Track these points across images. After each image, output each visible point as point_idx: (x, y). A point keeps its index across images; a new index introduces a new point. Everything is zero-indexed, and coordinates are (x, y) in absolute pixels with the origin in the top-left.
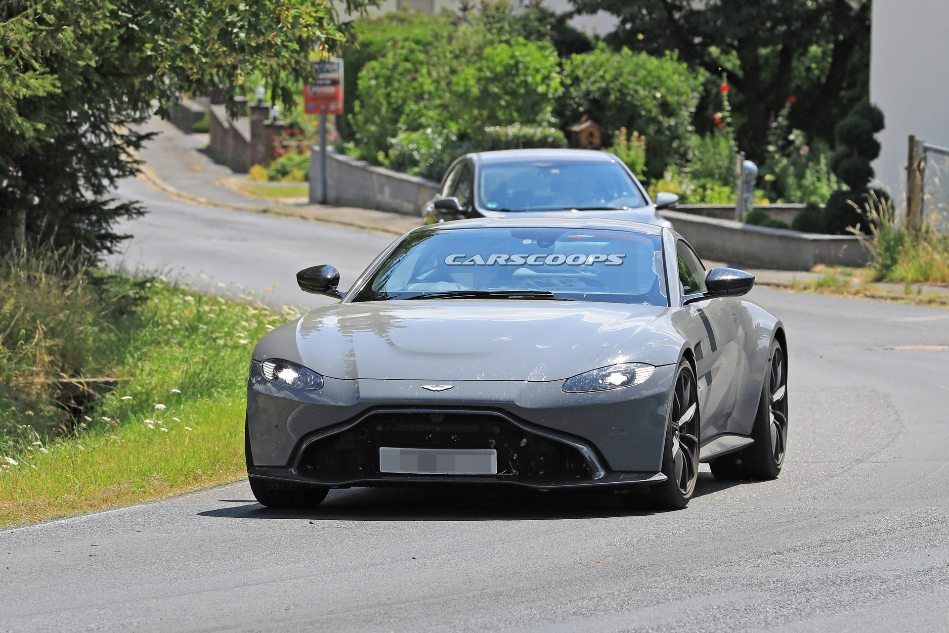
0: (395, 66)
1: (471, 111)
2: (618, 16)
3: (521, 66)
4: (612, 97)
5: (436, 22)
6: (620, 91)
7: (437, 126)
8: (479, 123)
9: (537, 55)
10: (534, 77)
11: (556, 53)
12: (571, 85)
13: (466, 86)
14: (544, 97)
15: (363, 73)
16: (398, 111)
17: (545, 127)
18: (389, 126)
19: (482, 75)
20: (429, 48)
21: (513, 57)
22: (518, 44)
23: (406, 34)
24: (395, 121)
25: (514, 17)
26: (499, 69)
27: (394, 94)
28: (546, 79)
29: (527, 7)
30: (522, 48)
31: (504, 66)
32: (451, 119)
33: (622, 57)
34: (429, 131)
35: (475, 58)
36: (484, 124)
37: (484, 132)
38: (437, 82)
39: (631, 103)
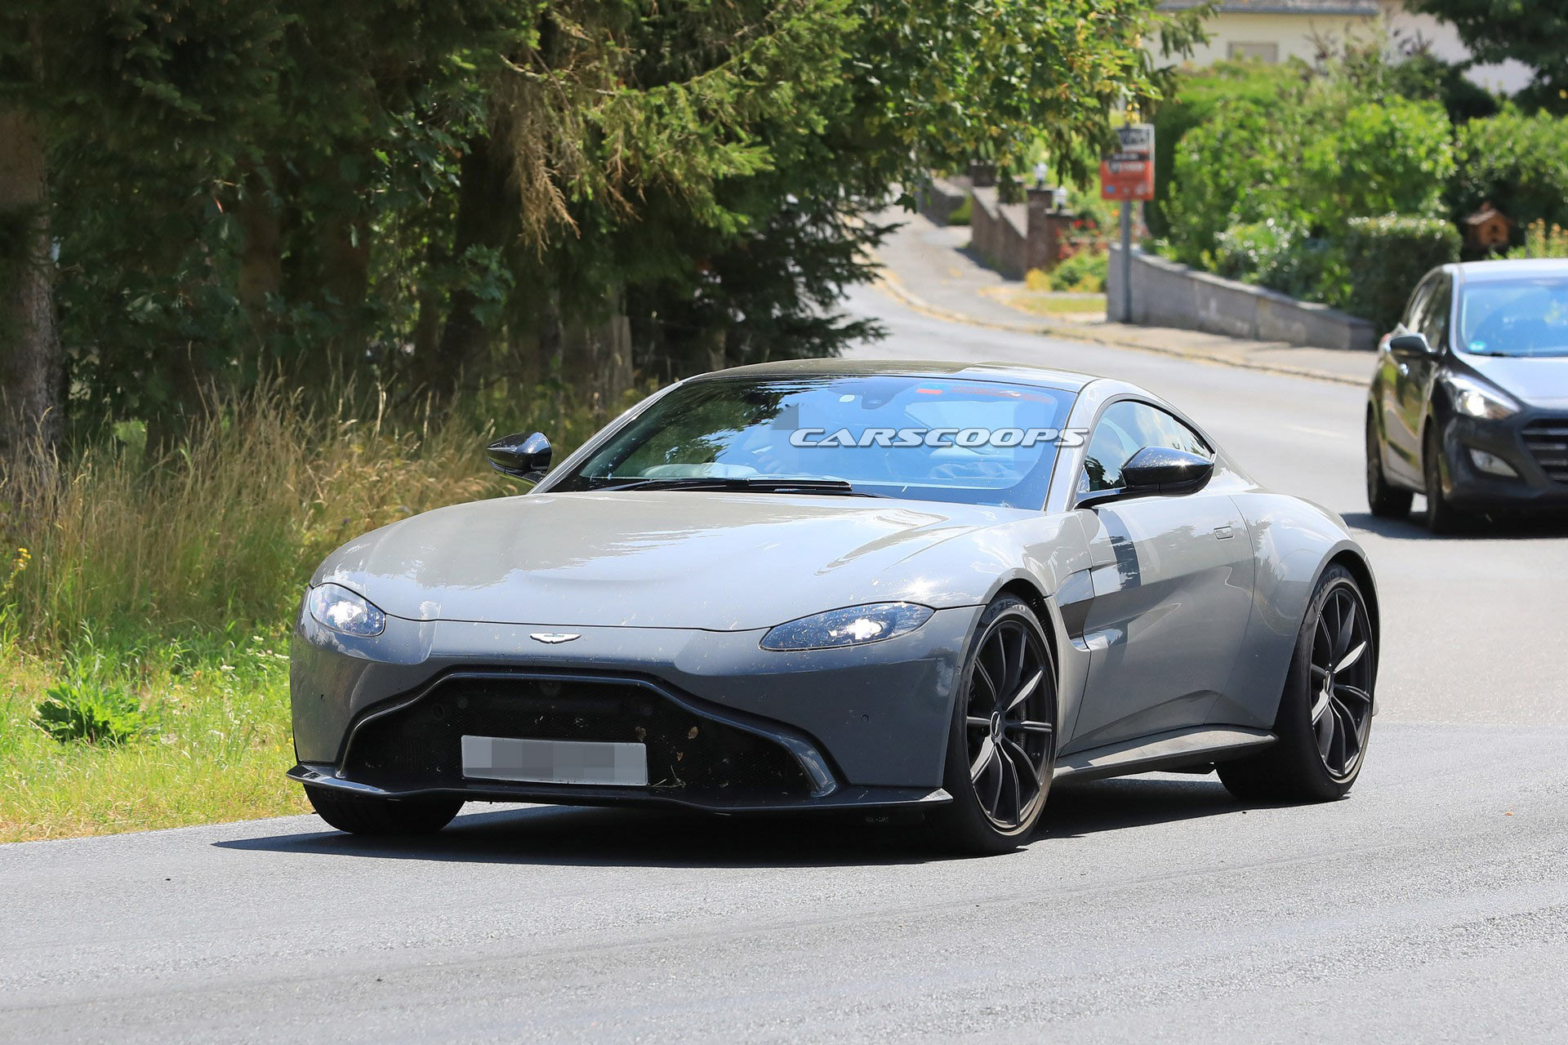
0: (1226, 135)
1: (1330, 197)
2: (1533, 66)
3: (1398, 135)
4: (1524, 178)
5: (1282, 75)
6: (1536, 170)
7: (1281, 217)
8: (1339, 213)
9: (1421, 119)
10: (1415, 149)
11: (1446, 118)
12: (1468, 161)
13: (1323, 162)
14: (1430, 177)
15: (1182, 144)
16: (1228, 196)
17: (1431, 219)
18: (1216, 217)
19: (1346, 147)
20: (1272, 110)
21: (1386, 122)
22: (1394, 104)
23: (1239, 91)
24: (1225, 210)
25: (1391, 68)
26: (1368, 139)
27: (1224, 173)
28: (1432, 152)
29: (1408, 53)
30: (1401, 110)
31: (1376, 136)
32: (1303, 207)
33: (1539, 122)
34: (1271, 222)
35: (1335, 124)
36: (1347, 214)
37: (1347, 227)
38: (1284, 156)
39: (1550, 187)
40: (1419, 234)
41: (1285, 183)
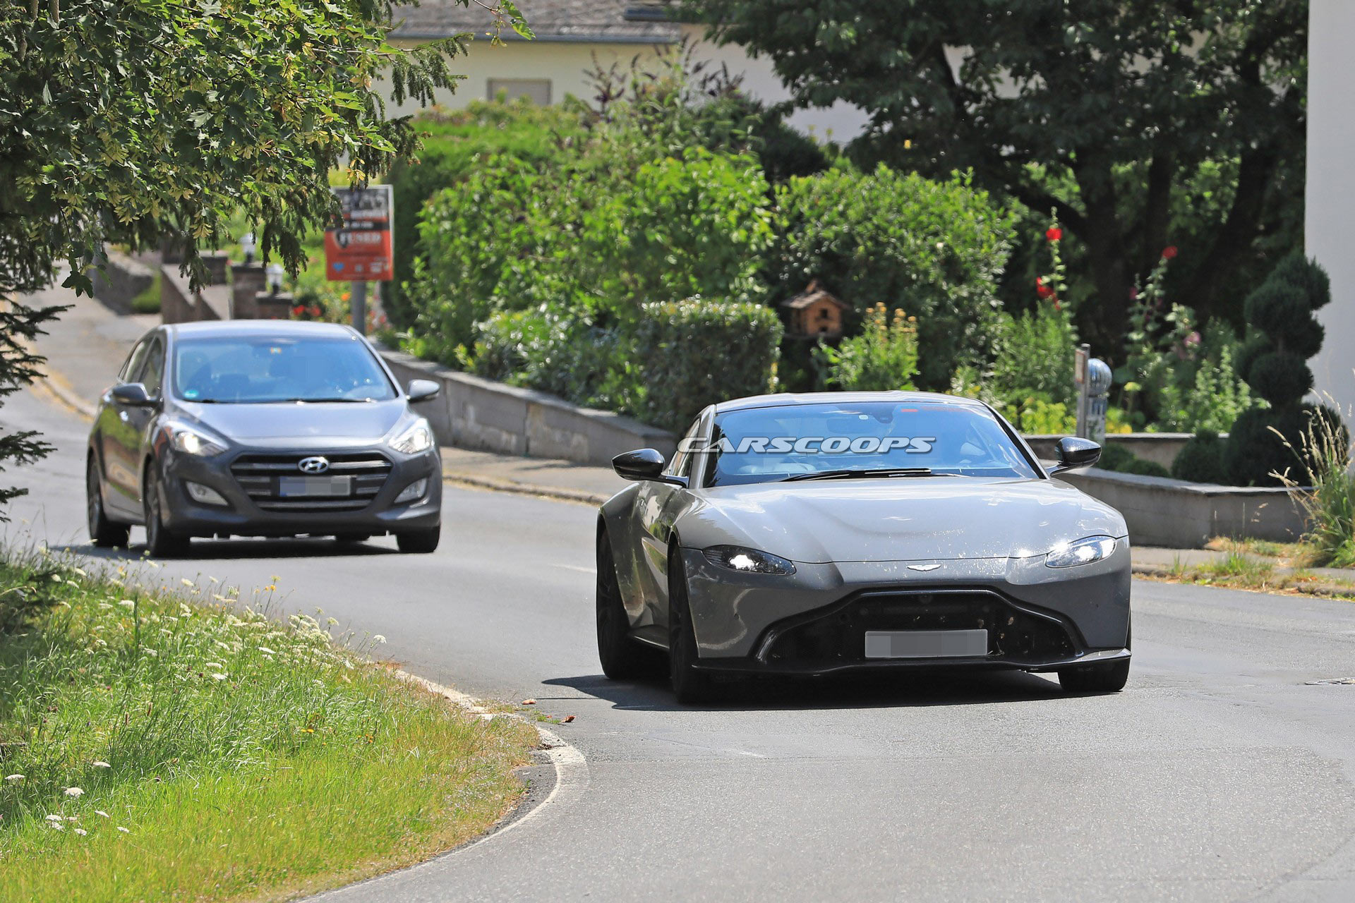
0: (485, 197)
1: (617, 275)
2: (869, 111)
3: (701, 196)
4: (861, 250)
5: (557, 120)
6: (872, 238)
7: (557, 301)
8: (630, 295)
9: (730, 177)
10: (724, 215)
11: (761, 175)
12: (789, 229)
13: (607, 229)
14: (742, 246)
15: (429, 207)
16: (490, 274)
17: (745, 302)
18: (475, 302)
19: (636, 212)
20: (543, 165)
21: (686, 180)
22: (695, 158)
23: (502, 141)
24: (486, 292)
25: (690, 112)
26: (664, 201)
27: (483, 244)
28: (744, 217)
29: (712, 94)
30: (704, 164)
31: (673, 196)
32: (582, 287)
33: (877, 180)
34: (543, 308)
35: (624, 183)
36: (638, 298)
37: (639, 313)
38: (558, 222)
39: (892, 259)
40: (729, 321)
41: (560, 254)
